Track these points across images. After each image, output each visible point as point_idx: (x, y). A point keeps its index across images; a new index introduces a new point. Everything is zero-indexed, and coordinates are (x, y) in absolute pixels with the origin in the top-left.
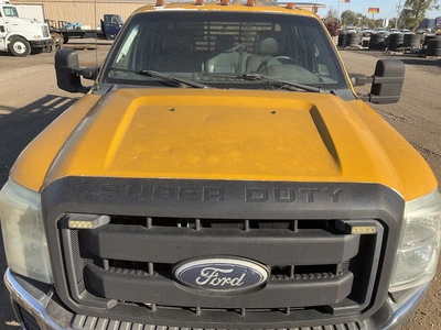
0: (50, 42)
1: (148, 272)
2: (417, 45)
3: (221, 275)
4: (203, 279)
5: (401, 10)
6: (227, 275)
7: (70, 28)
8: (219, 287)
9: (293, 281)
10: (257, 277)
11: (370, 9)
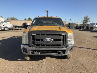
0: (13, 28)
1: (40, 41)
2: (85, 28)
4: (46, 41)
5: (83, 22)
7: (16, 26)
8: (48, 41)
9: (56, 41)
10: (52, 40)
11: (76, 22)
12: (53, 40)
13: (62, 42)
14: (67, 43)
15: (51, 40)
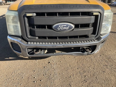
1: (46, 28)
3: (64, 27)
4: (59, 28)
6: (65, 27)
8: (63, 30)
9: (80, 29)
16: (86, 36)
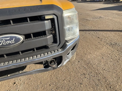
3: (6, 40)
8: (7, 45)
9: (33, 39)
12: (22, 38)
13: (50, 37)
14: (64, 36)
15: (17, 40)
16: (46, 47)
